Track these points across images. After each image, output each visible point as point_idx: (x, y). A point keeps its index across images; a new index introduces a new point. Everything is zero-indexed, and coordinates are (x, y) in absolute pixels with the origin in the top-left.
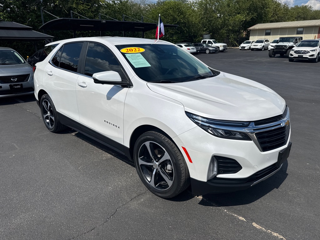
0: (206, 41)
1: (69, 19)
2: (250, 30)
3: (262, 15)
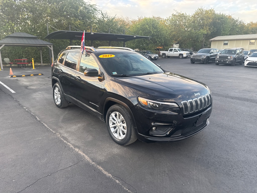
0: (173, 49)
1: (65, 32)
2: (211, 41)
3: (221, 29)
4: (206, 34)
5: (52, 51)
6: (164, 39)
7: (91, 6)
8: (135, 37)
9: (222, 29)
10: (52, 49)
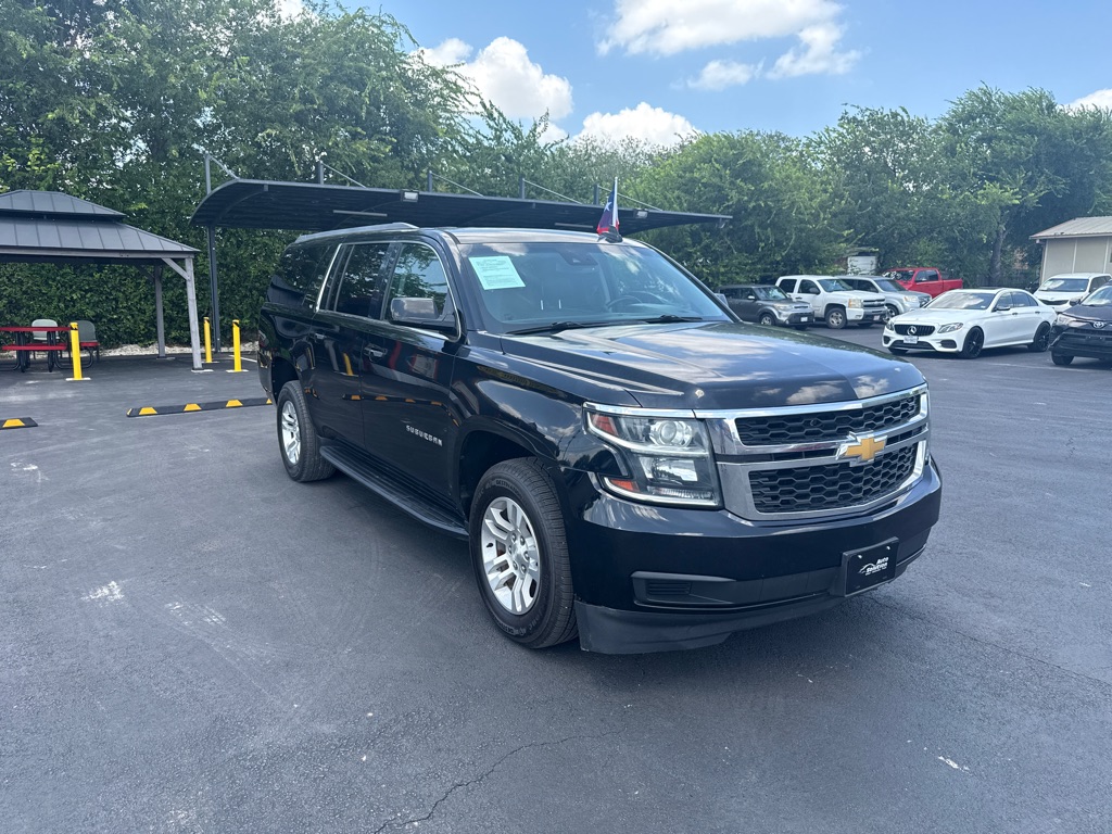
1: (263, 186)
2: (1044, 241)
3: (1092, 183)
4: (1015, 205)
5: (188, 283)
6: (801, 230)
7: (436, 74)
8: (642, 214)
9: (1099, 182)
10: (188, 274)
